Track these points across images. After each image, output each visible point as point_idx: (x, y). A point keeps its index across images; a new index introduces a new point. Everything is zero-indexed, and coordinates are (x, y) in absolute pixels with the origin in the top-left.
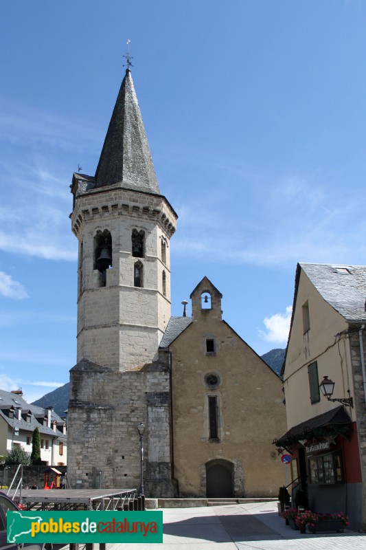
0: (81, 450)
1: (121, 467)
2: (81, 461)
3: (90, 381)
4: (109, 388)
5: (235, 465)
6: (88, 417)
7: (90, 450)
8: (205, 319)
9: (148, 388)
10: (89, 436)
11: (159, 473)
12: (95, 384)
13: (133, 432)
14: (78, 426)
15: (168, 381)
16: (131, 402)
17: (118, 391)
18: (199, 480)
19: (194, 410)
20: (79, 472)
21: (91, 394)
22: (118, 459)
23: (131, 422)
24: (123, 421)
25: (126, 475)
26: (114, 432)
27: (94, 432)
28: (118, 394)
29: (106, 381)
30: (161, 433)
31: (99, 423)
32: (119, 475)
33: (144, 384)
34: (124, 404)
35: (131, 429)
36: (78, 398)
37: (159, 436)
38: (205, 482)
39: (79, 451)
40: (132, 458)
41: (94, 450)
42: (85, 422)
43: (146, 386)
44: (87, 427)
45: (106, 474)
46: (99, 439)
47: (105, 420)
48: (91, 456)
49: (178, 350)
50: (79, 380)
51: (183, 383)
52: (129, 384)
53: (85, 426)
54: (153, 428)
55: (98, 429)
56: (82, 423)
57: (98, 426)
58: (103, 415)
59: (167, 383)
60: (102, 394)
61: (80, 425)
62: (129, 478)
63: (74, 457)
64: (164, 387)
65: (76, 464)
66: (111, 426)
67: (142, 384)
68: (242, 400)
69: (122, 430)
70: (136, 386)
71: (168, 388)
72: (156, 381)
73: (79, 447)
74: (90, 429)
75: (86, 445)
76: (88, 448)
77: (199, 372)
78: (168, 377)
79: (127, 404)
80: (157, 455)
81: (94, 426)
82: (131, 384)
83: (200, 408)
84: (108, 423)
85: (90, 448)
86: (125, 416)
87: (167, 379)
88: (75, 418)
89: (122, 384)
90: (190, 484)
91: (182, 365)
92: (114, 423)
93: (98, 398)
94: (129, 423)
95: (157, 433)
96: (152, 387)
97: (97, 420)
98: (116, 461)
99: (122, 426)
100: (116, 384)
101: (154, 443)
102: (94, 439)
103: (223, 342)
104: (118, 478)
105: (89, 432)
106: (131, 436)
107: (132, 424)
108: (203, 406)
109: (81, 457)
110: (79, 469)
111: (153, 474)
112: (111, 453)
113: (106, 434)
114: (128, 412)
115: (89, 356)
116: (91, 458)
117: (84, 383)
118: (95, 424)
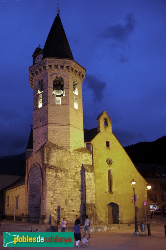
0: (53, 195)
1: (71, 206)
2: (53, 201)
3: (55, 154)
4: (65, 159)
5: (119, 206)
6: (56, 175)
7: (57, 195)
8: (106, 131)
9: (83, 161)
10: (56, 186)
11: (91, 210)
12: (58, 156)
13: (77, 186)
14: (51, 180)
15: (92, 159)
16: (75, 168)
18: (105, 214)
19: (102, 176)
20: (52, 209)
21: (56, 161)
22: (70, 201)
23: (76, 180)
24: (72, 179)
25: (73, 211)
26: (68, 185)
27: (59, 184)
28: (69, 163)
29: (63, 155)
30: (91, 187)
31: (61, 179)
32: (70, 211)
33: (81, 159)
34: (72, 169)
35: (75, 184)
36: (49, 163)
37: (90, 189)
38: (107, 215)
39: (52, 195)
40: (76, 201)
41: (59, 195)
42: (55, 178)
43: (82, 161)
44: (56, 181)
45: (65, 210)
46: (61, 189)
47: (64, 177)
48: (58, 199)
49: (95, 144)
50: (49, 152)
51: (98, 161)
52: (74, 158)
53: (55, 180)
54: (88, 184)
55: (61, 182)
56: (53, 178)
57: (61, 180)
58: (63, 174)
59: (91, 160)
60: (61, 162)
61: (53, 179)
62: (75, 213)
63: (49, 199)
64: (90, 162)
65: (50, 204)
66: (67, 181)
67: (80, 159)
68: (121, 173)
69: (72, 184)
70: (78, 160)
71: (92, 163)
72: (86, 158)
73: (52, 192)
74: (57, 182)
75: (55, 192)
76: (56, 193)
77: (104, 156)
78: (92, 157)
79: (73, 169)
80: (90, 199)
81: (59, 180)
83: (105, 175)
84: (66, 180)
85: (57, 193)
86: (73, 176)
87: (91, 158)
88: (50, 175)
89: (71, 158)
90: (102, 216)
91: (97, 151)
93: (60, 164)
94: (75, 180)
96: (85, 161)
97: (61, 177)
98: (69, 202)
99: (71, 182)
100: (69, 157)
101: (89, 192)
102: (59, 188)
103: (113, 143)
104: (70, 213)
105: (57, 184)
106: (76, 188)
107: (76, 181)
108: (106, 174)
109: (53, 199)
110: (52, 207)
111: (89, 210)
112: (67, 197)
113: (65, 186)
114: (74, 174)
115: (52, 140)
116: (58, 200)
117: (52, 155)
118: (60, 179)
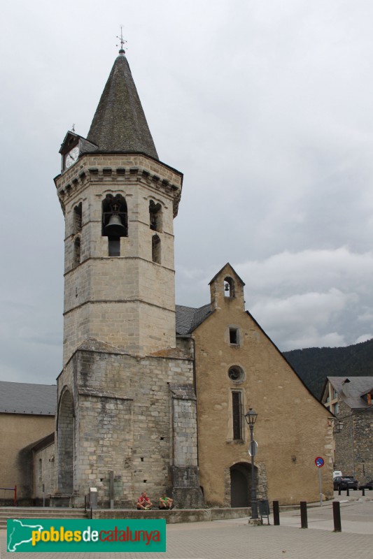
0: (94, 449)
1: (140, 471)
2: (95, 462)
3: (103, 364)
4: (126, 374)
5: (259, 470)
6: (104, 408)
7: (105, 449)
8: (229, 308)
9: (170, 377)
10: (104, 431)
11: (187, 479)
12: (110, 367)
13: (153, 429)
14: (91, 418)
15: (192, 371)
16: (151, 393)
17: (136, 378)
18: (223, 488)
19: (218, 407)
20: (92, 477)
21: (104, 379)
22: (137, 462)
23: (151, 416)
24: (142, 415)
25: (145, 481)
26: (132, 429)
27: (110, 427)
28: (136, 382)
29: (122, 365)
30: (188, 431)
31: (116, 416)
32: (138, 482)
33: (166, 372)
34: (144, 395)
35: (151, 425)
36: (87, 383)
37: (186, 435)
38: (229, 489)
39: (92, 449)
40: (152, 460)
41: (110, 449)
42: (100, 413)
43: (168, 376)
44: (102, 420)
45: (124, 479)
46: (115, 436)
47: (123, 412)
48: (106, 457)
49: (201, 338)
50: (89, 361)
51: (207, 375)
52: (148, 371)
53: (99, 418)
54: (180, 424)
55: (115, 423)
56: (96, 415)
57: (115, 419)
58: (120, 407)
59: (191, 374)
60: (116, 381)
61: (94, 416)
62: (148, 485)
63: (87, 458)
64: (188, 377)
65: (88, 467)
66: (130, 420)
67: (164, 373)
68: (265, 398)
69: (141, 425)
70: (157, 375)
71: (192, 379)
72: (179, 370)
73: (93, 444)
74: (106, 423)
75: (101, 442)
76: (103, 446)
77: (223, 364)
78: (192, 367)
79: (147, 394)
80: (184, 457)
81: (110, 419)
82: (151, 372)
83: (225, 404)
84: (127, 417)
85: (106, 446)
86: (145, 409)
87: (190, 369)
88: (87, 408)
89: (141, 371)
90: (215, 492)
91: (205, 354)
92: (132, 417)
93: (113, 385)
94: (149, 418)
95: (184, 431)
96: (175, 377)
97: (114, 412)
98: (134, 463)
99: (141, 422)
100: (135, 370)
101: (181, 442)
102: (109, 436)
103: (246, 334)
104: (137, 485)
105: (105, 427)
106: (151, 434)
107: (153, 419)
108: (227, 402)
109: (95, 457)
110: (92, 473)
111: (180, 479)
112: (130, 454)
113: (123, 430)
114: (148, 405)
115: (97, 335)
116: (106, 459)
117: (94, 367)
118: (111, 417)
